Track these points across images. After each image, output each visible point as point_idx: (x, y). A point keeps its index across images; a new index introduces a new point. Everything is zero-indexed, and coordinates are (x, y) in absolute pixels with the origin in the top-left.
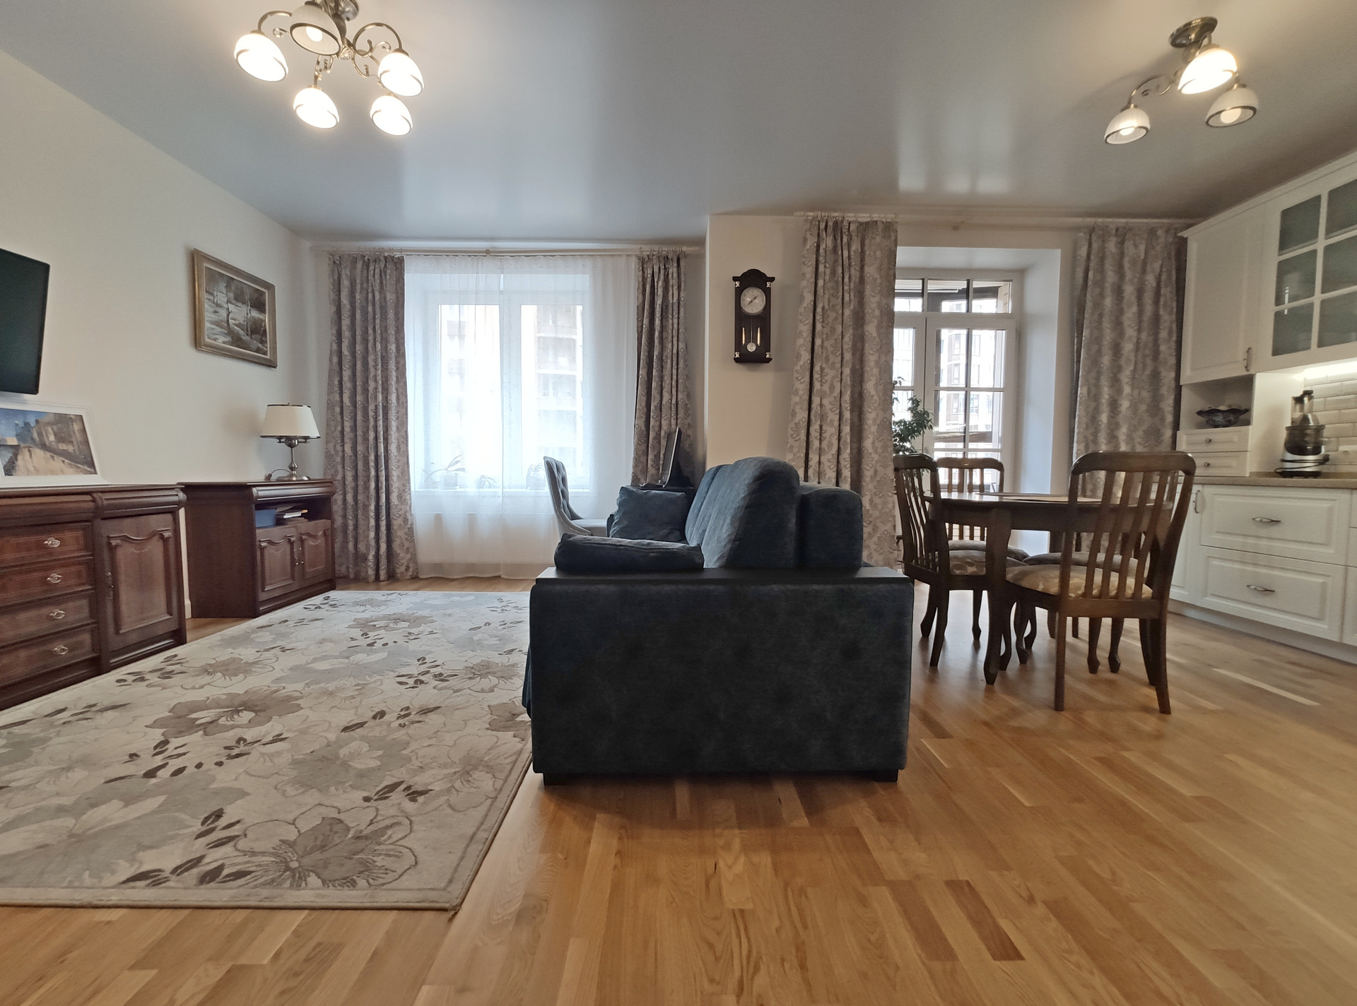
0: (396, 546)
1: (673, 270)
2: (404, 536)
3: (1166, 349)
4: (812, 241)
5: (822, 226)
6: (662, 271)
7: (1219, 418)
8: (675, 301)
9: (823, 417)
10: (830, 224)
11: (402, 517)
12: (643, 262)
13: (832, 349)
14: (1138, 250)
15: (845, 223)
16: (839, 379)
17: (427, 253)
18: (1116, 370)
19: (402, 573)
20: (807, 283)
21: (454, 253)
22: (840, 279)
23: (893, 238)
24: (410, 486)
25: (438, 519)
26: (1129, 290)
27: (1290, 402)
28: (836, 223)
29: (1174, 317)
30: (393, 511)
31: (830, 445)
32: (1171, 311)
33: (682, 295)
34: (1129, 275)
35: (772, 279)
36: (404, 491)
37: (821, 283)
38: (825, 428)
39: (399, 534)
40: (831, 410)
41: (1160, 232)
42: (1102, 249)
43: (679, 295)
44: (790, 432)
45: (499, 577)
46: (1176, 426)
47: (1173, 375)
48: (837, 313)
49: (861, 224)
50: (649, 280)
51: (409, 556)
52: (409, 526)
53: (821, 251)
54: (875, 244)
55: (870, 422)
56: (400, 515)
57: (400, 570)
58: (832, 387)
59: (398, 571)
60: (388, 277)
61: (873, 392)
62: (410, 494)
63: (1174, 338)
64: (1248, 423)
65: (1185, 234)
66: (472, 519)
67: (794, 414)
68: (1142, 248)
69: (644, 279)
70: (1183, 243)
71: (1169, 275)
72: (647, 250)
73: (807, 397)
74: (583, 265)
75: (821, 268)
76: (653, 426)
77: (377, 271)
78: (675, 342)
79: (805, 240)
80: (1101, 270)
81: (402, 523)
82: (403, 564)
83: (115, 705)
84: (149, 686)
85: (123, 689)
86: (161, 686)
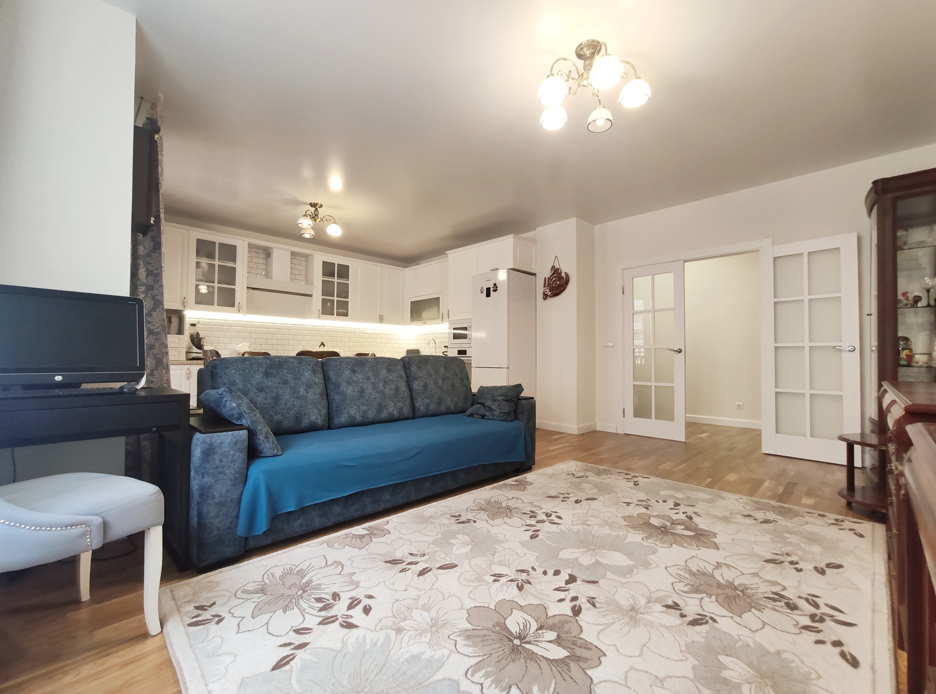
64: (181, 333)
83: (775, 565)
84: (779, 584)
85: (806, 590)
86: (766, 581)
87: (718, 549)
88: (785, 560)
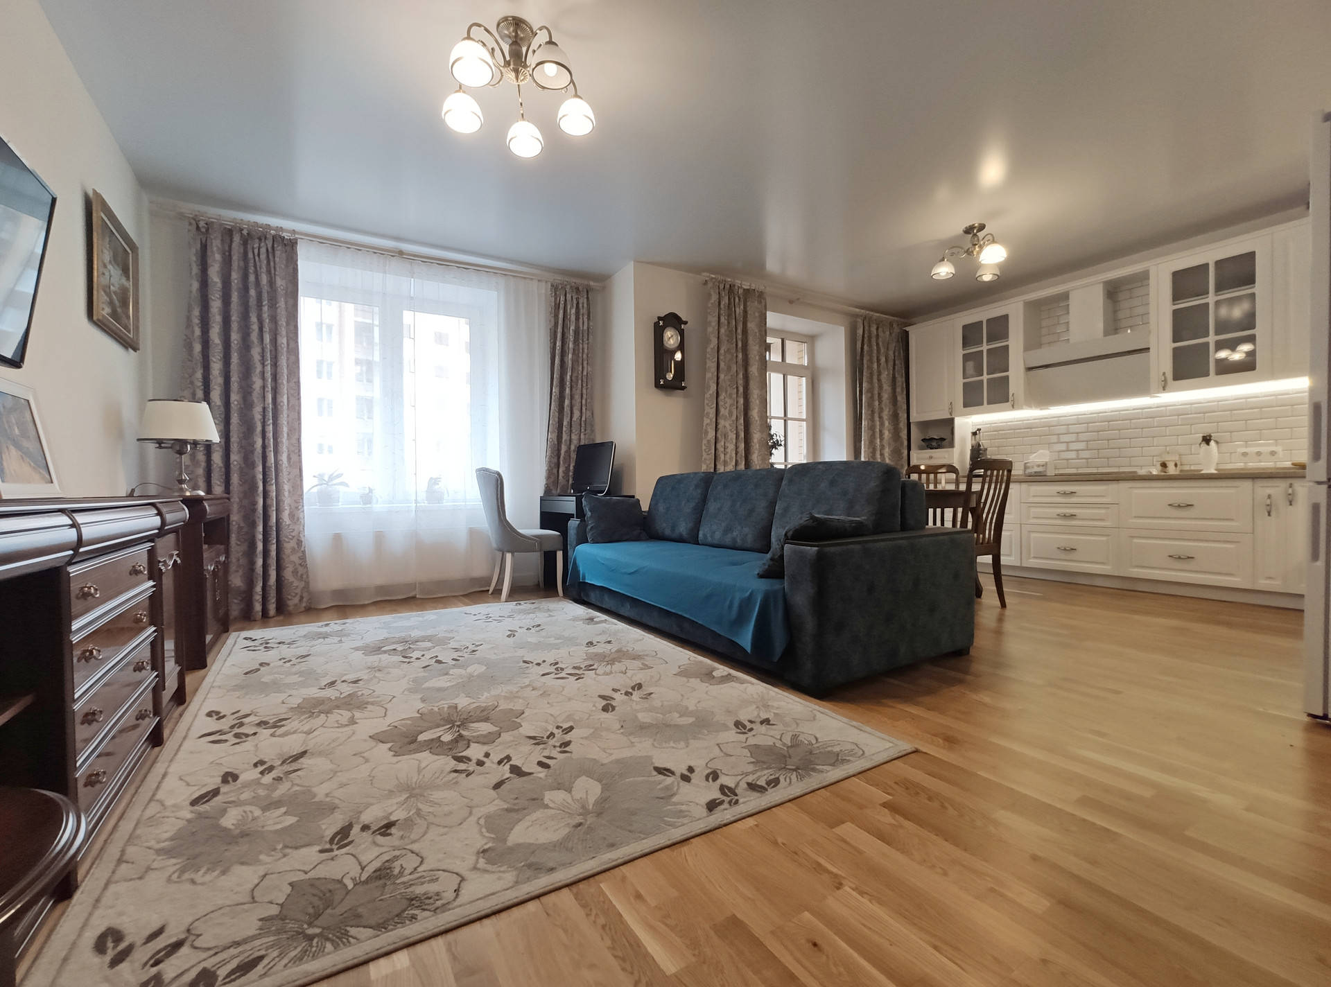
0: (288, 574)
1: (583, 300)
2: (298, 562)
3: (901, 399)
4: (714, 298)
5: (722, 287)
6: (575, 301)
7: (934, 444)
8: (585, 328)
9: (726, 436)
10: (727, 286)
11: (295, 540)
12: (555, 288)
13: (728, 383)
14: (885, 335)
15: (736, 287)
16: (735, 407)
17: (322, 240)
18: (881, 410)
19: (296, 605)
20: (712, 329)
21: (359, 247)
22: (734, 329)
23: (763, 304)
24: (303, 503)
25: (338, 539)
26: (883, 359)
27: (970, 435)
28: (730, 286)
29: (904, 379)
30: (284, 532)
31: (731, 458)
32: (902, 375)
33: (591, 324)
34: (882, 351)
35: (686, 323)
36: (297, 508)
37: (722, 331)
38: (727, 445)
39: (291, 559)
40: (731, 430)
41: (895, 325)
42: (870, 331)
43: (588, 323)
44: (704, 447)
45: (414, 598)
46: (909, 449)
47: (906, 415)
48: (732, 355)
49: (744, 290)
50: (562, 306)
51: (302, 584)
52: (302, 549)
53: (722, 306)
54: (753, 306)
55: (755, 441)
56: (293, 537)
57: (292, 602)
58: (731, 413)
59: (290, 603)
60: (277, 259)
61: (757, 418)
62: (303, 511)
63: (905, 392)
64: (951, 445)
65: (907, 329)
66: (379, 538)
67: (706, 433)
68: (888, 333)
69: (557, 307)
70: (907, 333)
71: (899, 353)
72: (559, 278)
73: (714, 420)
74: (497, 283)
75: (723, 319)
76: (565, 440)
77: (263, 250)
78: (585, 365)
79: (710, 295)
80: (870, 346)
81: (296, 546)
82: (297, 594)
83: (291, 755)
84: (279, 736)
85: (248, 745)
86: (294, 732)
87: (370, 737)
88: (280, 768)
